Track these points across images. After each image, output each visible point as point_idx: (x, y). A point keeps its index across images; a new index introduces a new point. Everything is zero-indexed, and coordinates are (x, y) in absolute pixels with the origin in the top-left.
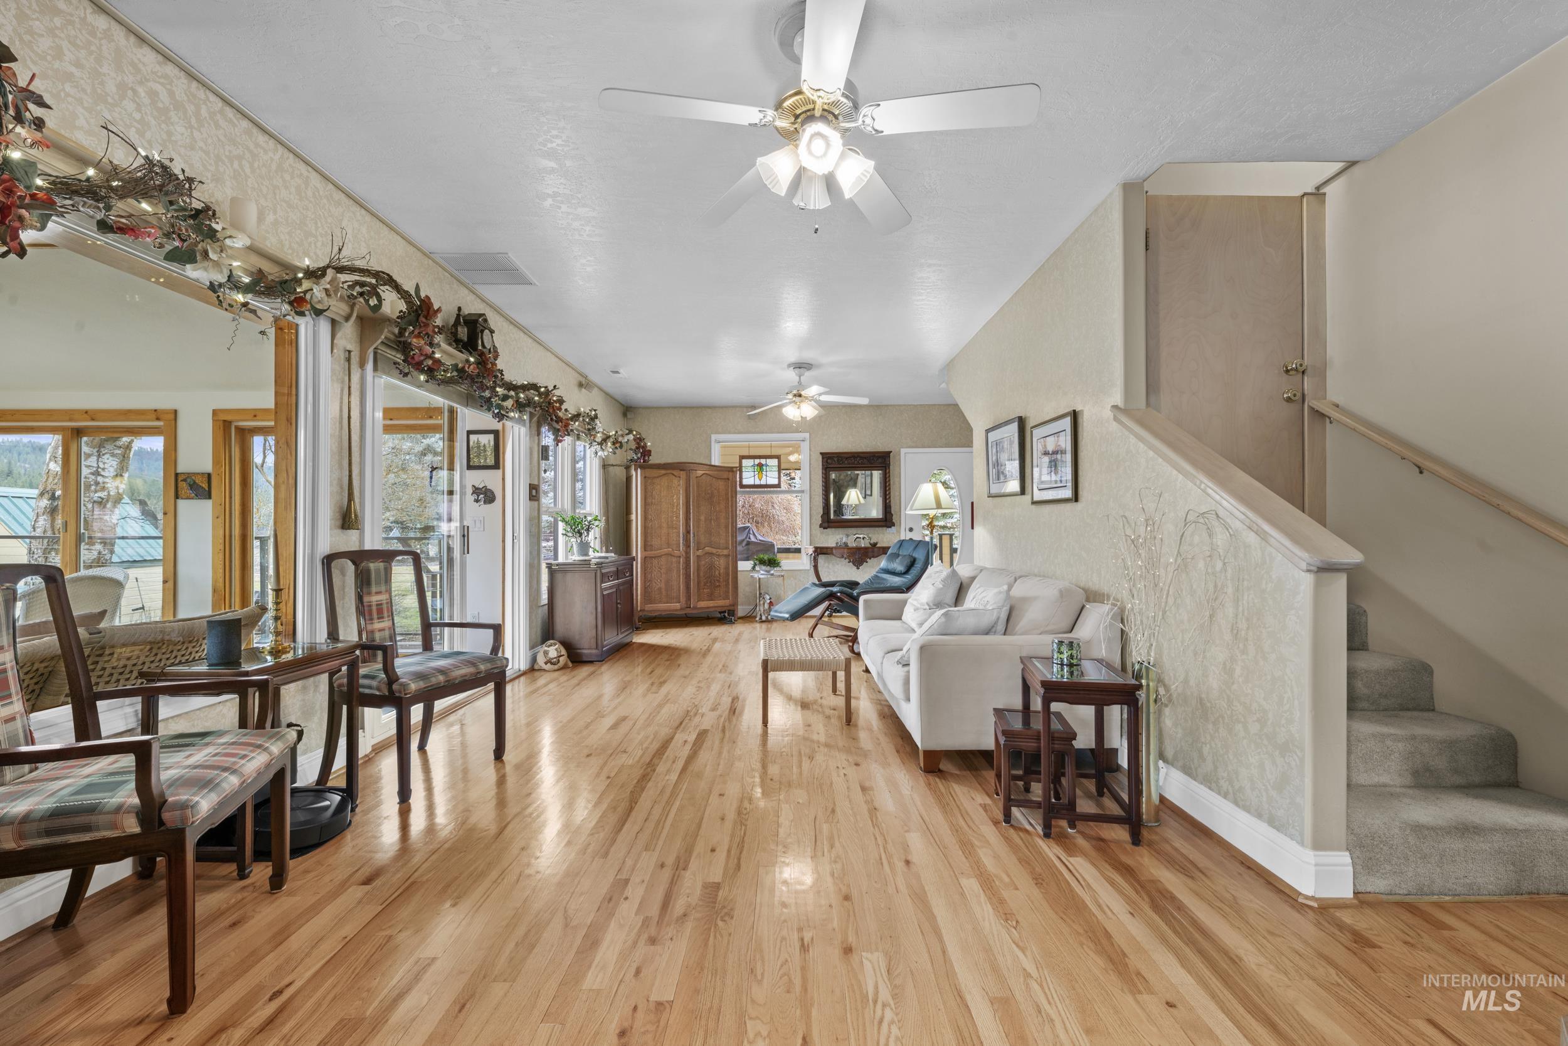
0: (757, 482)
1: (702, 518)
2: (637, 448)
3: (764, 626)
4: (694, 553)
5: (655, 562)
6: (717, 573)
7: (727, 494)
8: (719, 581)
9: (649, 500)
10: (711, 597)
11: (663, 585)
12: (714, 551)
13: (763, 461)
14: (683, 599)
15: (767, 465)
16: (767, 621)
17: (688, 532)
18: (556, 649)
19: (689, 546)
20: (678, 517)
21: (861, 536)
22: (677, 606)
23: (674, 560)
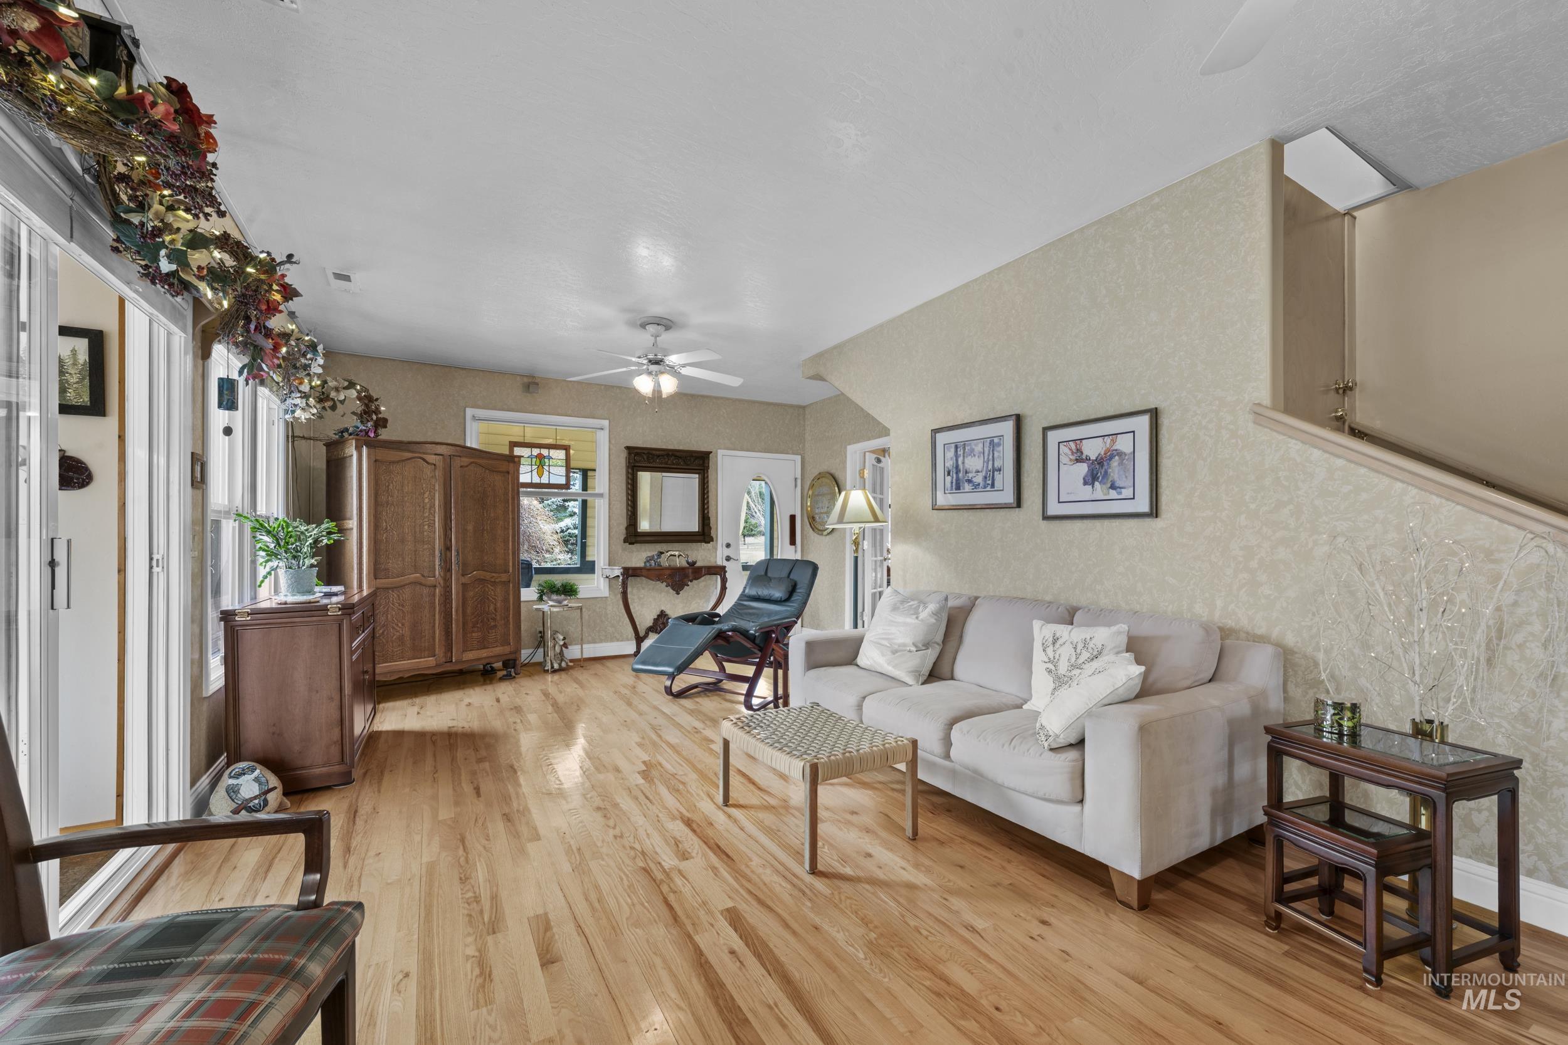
0: (536, 480)
1: (470, 527)
2: (365, 412)
3: (556, 677)
4: (457, 580)
5: (393, 595)
6: (492, 608)
7: (506, 494)
8: (494, 619)
9: (383, 498)
10: (483, 644)
11: (406, 632)
12: (488, 575)
13: (545, 452)
14: (439, 651)
15: (550, 458)
16: (561, 670)
17: (448, 548)
18: (256, 780)
19: (449, 570)
20: (432, 525)
21: (677, 553)
22: (430, 661)
23: (426, 591)
